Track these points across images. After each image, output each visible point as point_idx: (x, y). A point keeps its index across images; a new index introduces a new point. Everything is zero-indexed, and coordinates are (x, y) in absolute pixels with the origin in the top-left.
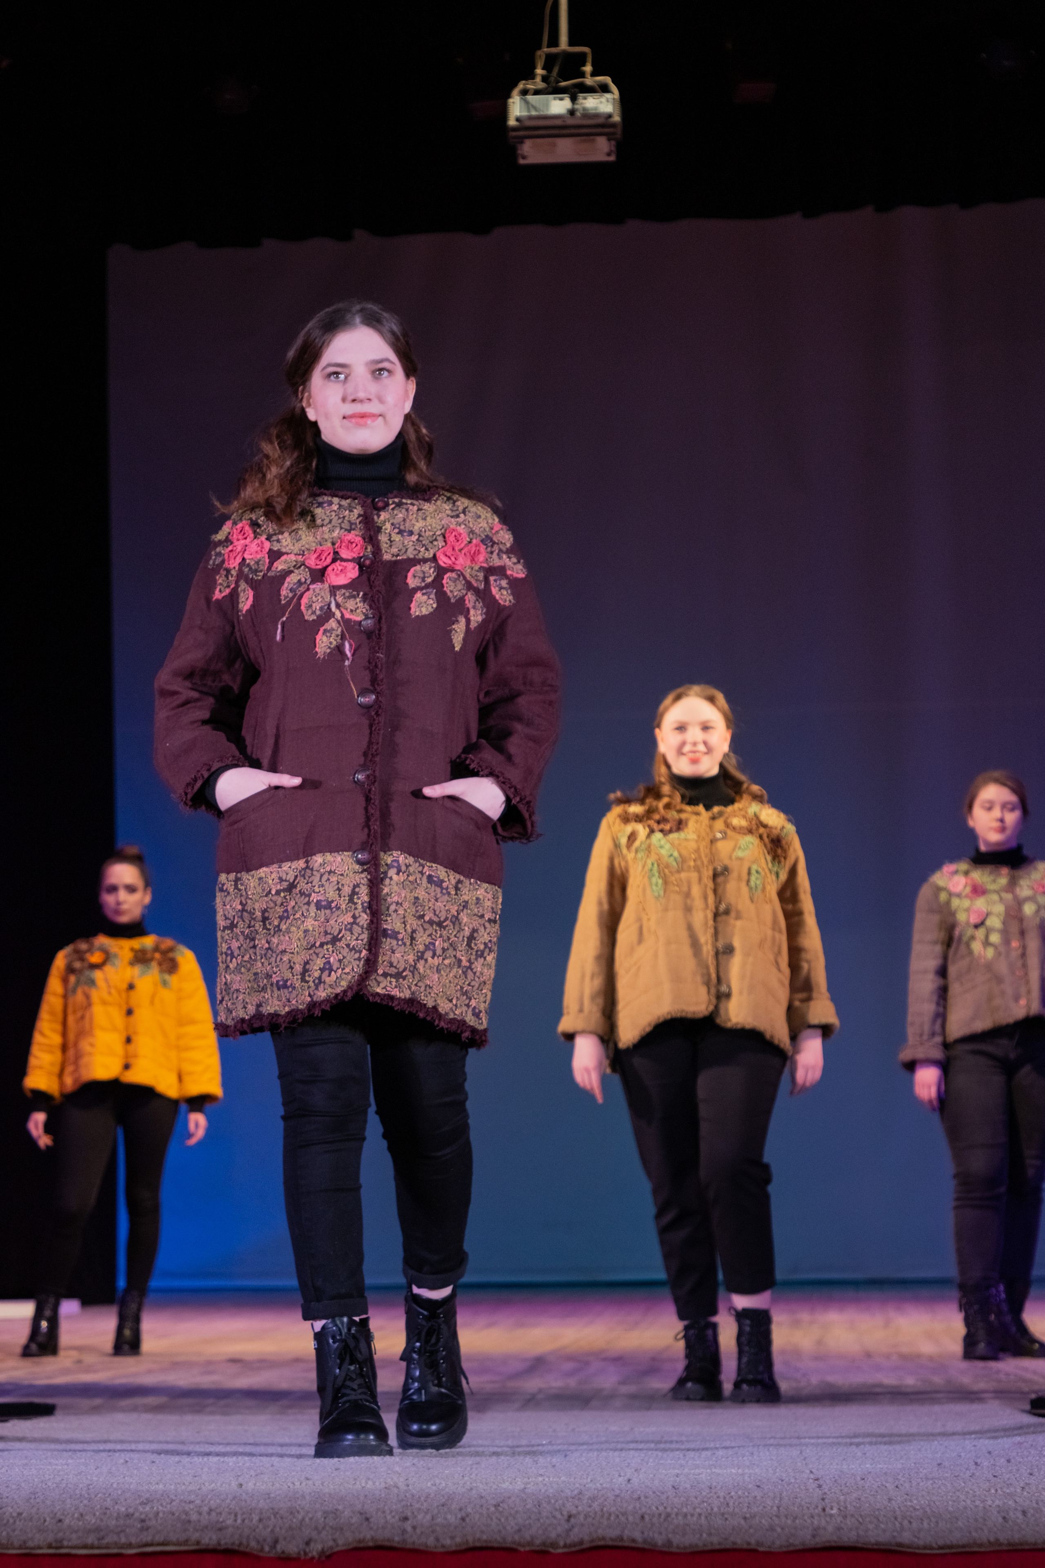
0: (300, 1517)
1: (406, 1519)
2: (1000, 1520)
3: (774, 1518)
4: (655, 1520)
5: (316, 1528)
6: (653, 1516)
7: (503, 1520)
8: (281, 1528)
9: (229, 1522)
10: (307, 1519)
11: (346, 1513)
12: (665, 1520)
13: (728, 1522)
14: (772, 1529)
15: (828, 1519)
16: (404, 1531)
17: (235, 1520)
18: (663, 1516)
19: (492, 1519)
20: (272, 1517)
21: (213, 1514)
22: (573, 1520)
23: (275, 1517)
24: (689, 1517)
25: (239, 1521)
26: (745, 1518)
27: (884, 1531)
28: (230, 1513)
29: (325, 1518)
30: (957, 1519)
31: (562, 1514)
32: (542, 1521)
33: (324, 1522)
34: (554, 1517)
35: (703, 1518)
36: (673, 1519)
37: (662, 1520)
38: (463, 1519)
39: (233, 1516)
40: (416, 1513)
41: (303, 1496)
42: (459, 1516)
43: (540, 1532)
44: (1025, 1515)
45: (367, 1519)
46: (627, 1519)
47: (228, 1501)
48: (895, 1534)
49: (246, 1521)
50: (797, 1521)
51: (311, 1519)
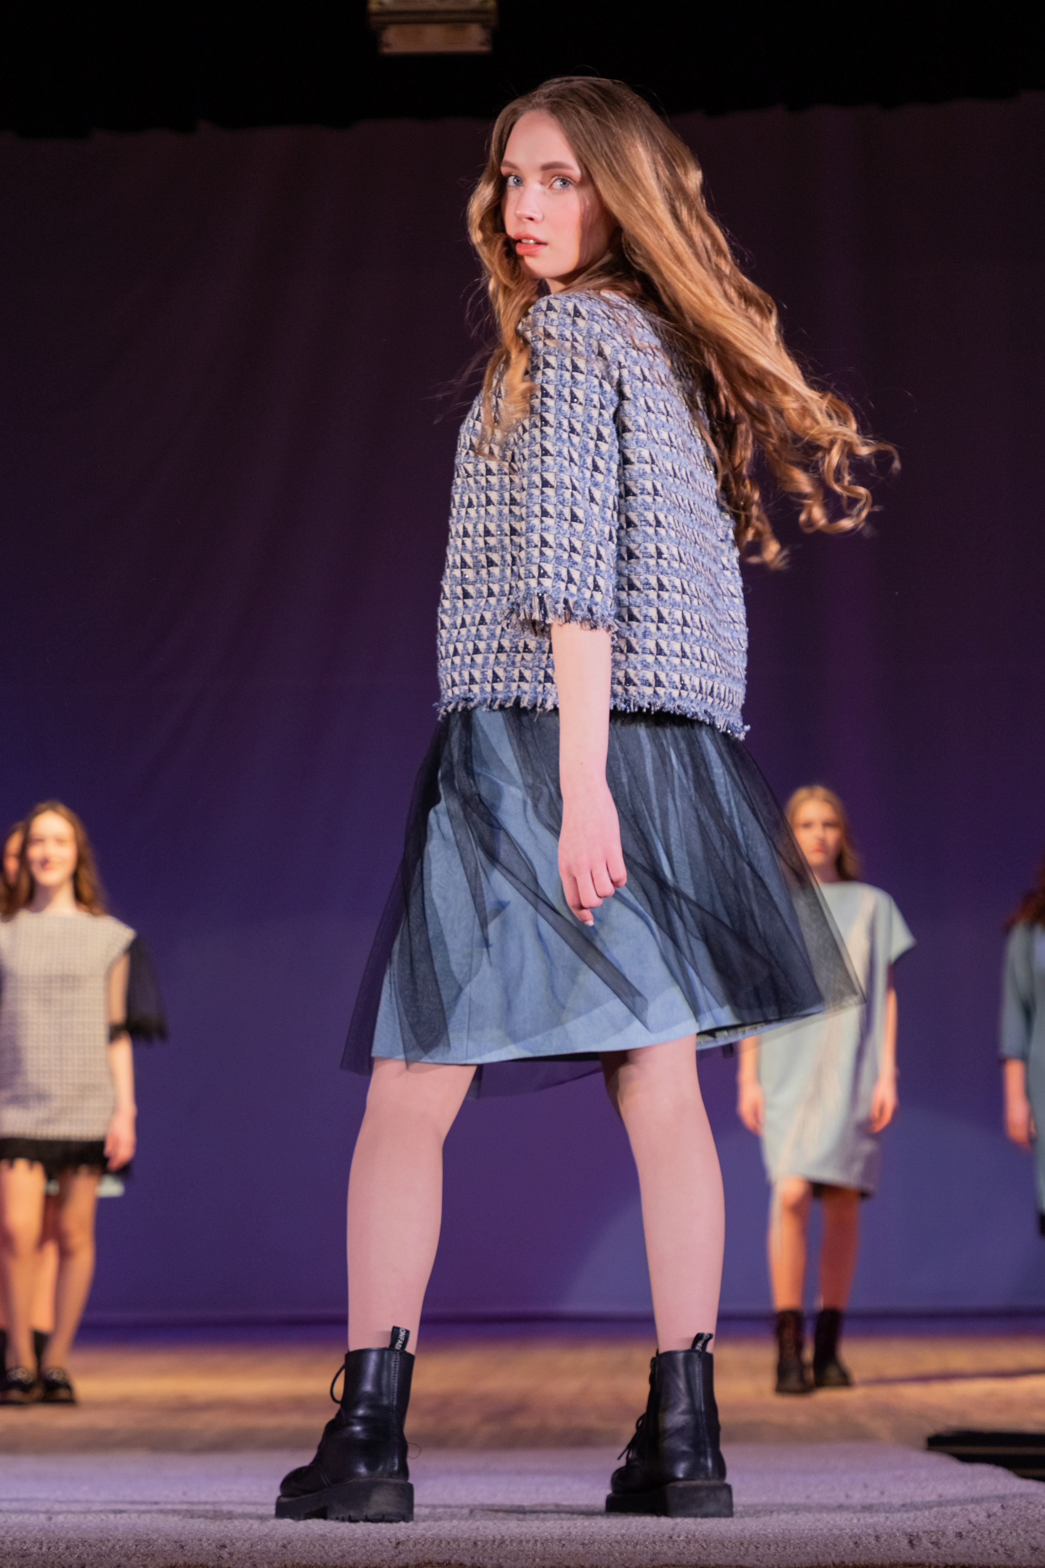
0: (110, 1545)
1: (224, 1546)
2: (852, 1545)
3: (614, 1544)
4: (488, 1546)
5: (126, 1555)
6: (487, 1542)
7: (326, 1547)
8: (88, 1555)
9: (35, 1550)
10: (117, 1547)
11: (160, 1541)
12: (498, 1546)
13: (564, 1548)
14: (610, 1554)
15: (671, 1545)
16: (220, 1557)
17: (41, 1548)
18: (496, 1543)
19: (315, 1546)
20: (80, 1544)
21: (18, 1543)
22: (401, 1547)
23: (83, 1545)
24: (524, 1543)
25: (44, 1549)
26: (583, 1544)
27: (727, 1556)
28: (35, 1542)
29: (137, 1546)
30: (807, 1545)
31: (390, 1542)
32: (368, 1548)
33: (136, 1549)
34: (382, 1544)
35: (539, 1544)
36: (507, 1545)
37: (495, 1547)
38: (284, 1546)
39: (38, 1545)
40: (234, 1541)
41: (117, 1528)
42: (280, 1543)
43: (364, 1558)
44: (877, 1541)
45: (182, 1547)
46: (459, 1546)
47: (35, 1532)
48: (738, 1558)
49: (52, 1549)
50: (638, 1547)
51: (122, 1547)
